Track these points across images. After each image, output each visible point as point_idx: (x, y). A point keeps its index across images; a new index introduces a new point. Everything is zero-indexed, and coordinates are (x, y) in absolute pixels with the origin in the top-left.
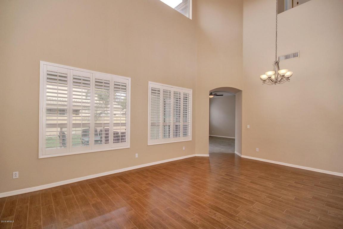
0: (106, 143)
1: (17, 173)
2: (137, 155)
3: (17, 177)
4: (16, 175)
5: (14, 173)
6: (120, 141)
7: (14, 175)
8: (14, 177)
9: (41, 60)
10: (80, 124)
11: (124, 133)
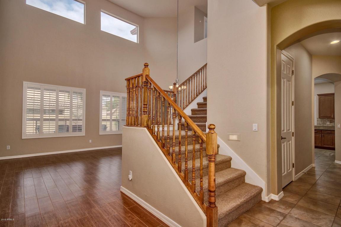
0: (67, 132)
1: (9, 146)
2: (90, 141)
3: (9, 149)
4: (9, 147)
5: (7, 146)
6: (77, 131)
7: (7, 148)
8: (7, 149)
9: (24, 81)
10: (48, 119)
11: (81, 126)
